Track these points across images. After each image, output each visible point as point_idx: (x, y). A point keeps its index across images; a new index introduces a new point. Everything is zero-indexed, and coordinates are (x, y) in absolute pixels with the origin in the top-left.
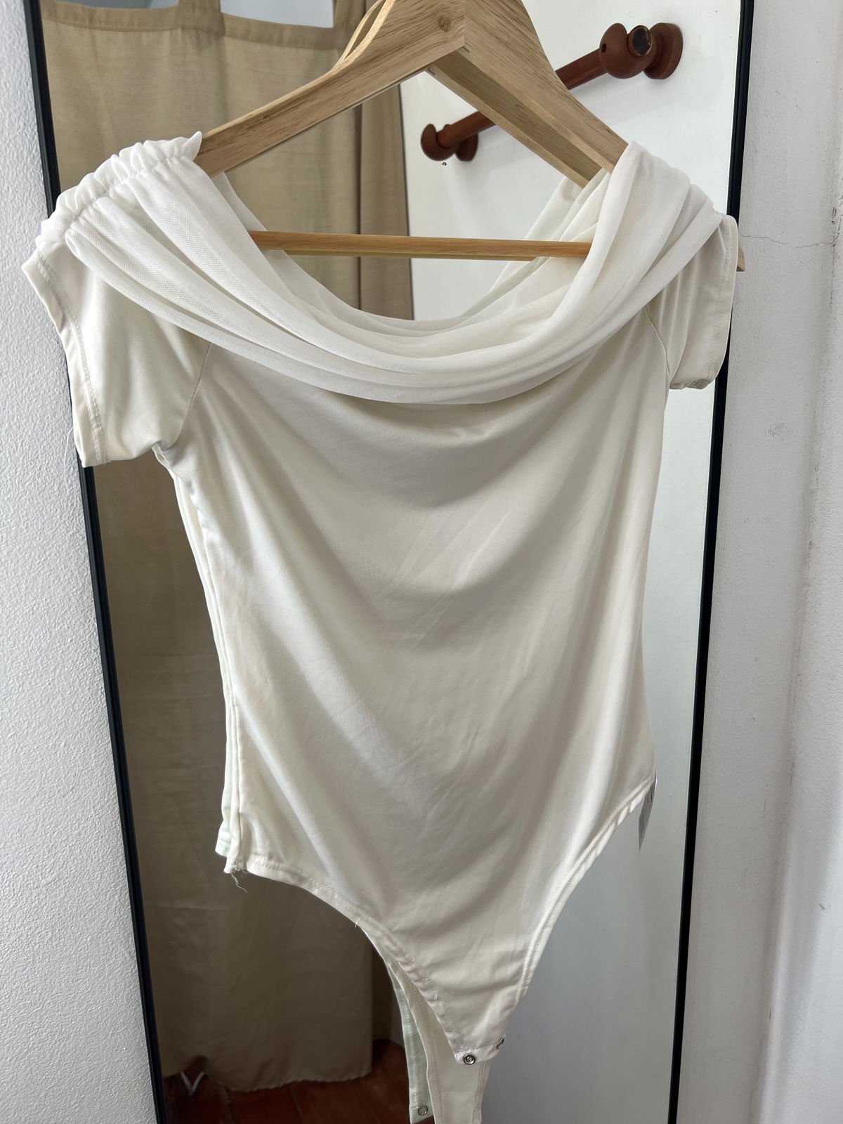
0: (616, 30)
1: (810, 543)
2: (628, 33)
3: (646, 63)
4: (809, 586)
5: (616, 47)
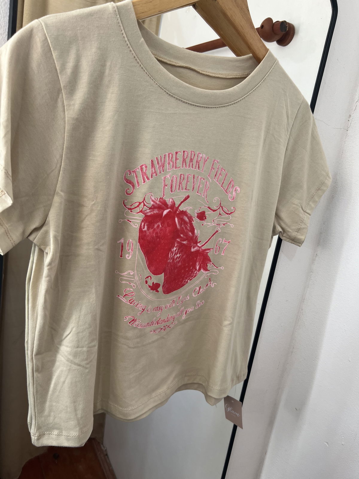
0: (269, 20)
1: (316, 255)
2: (274, 22)
3: (278, 38)
4: (313, 273)
5: (267, 28)
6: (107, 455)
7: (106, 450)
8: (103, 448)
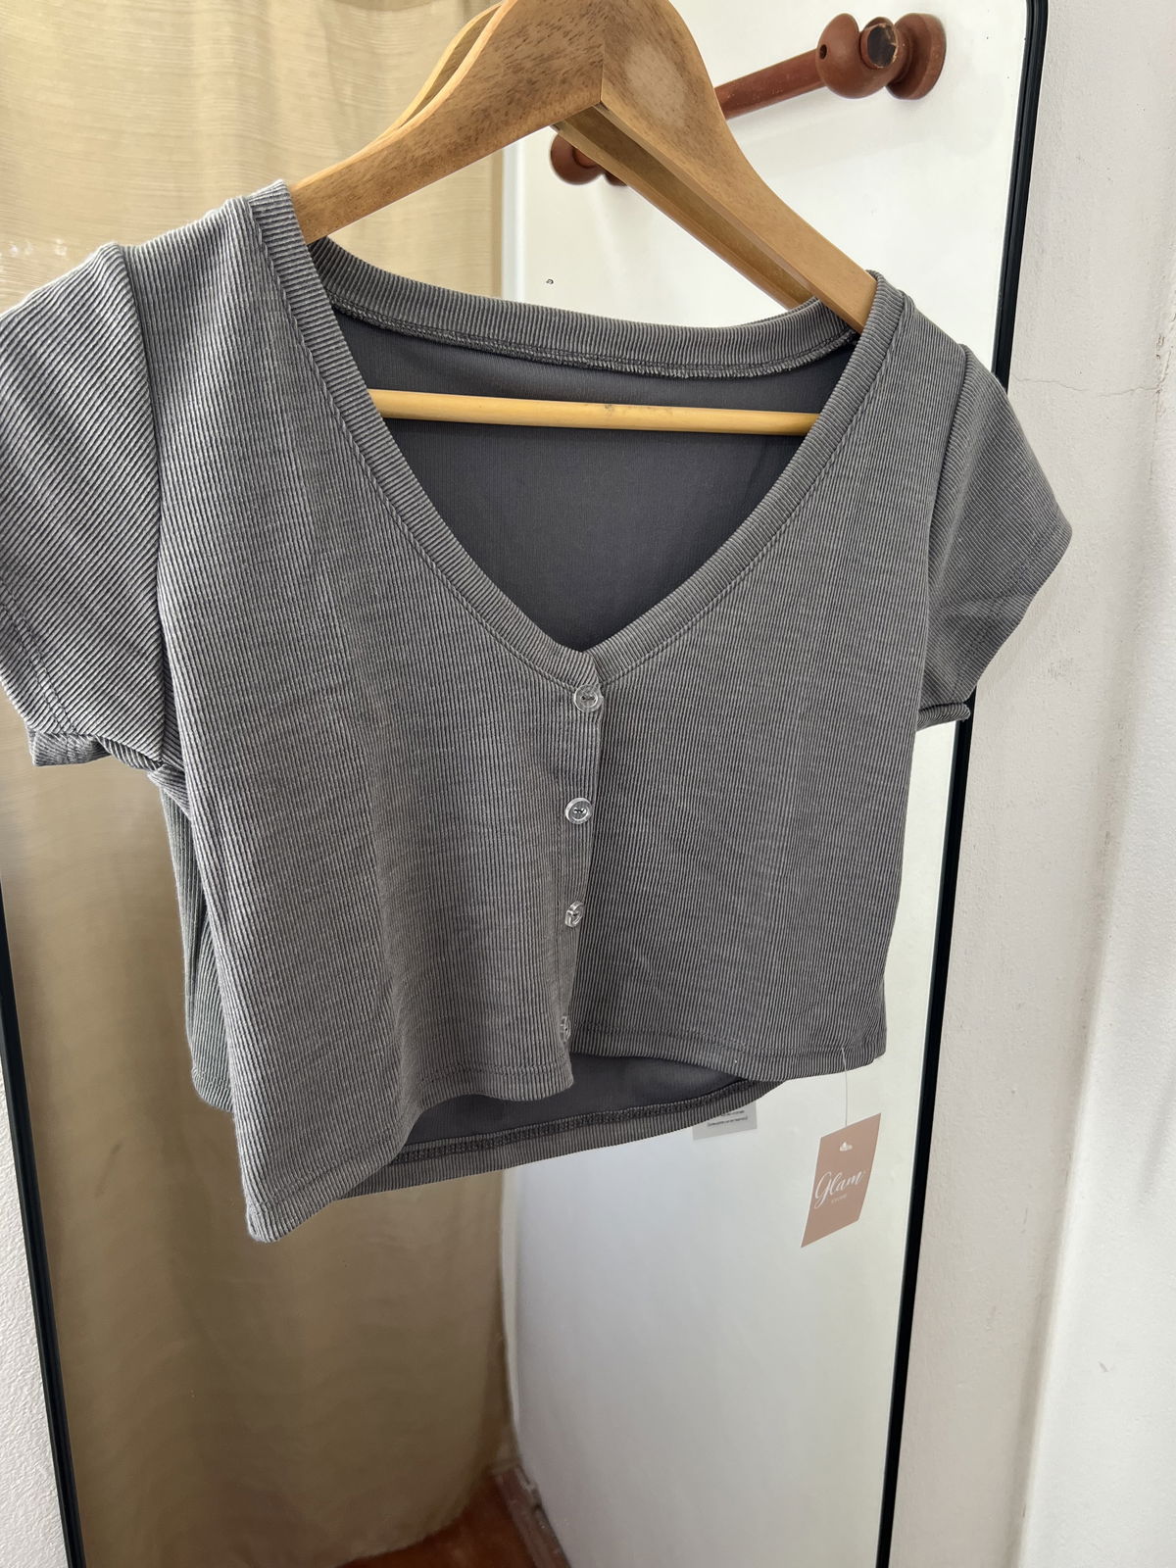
0: (844, 22)
2: (861, 29)
3: (890, 76)
5: (841, 51)
6: (539, 1507)
7: (535, 1492)
8: (523, 1484)
